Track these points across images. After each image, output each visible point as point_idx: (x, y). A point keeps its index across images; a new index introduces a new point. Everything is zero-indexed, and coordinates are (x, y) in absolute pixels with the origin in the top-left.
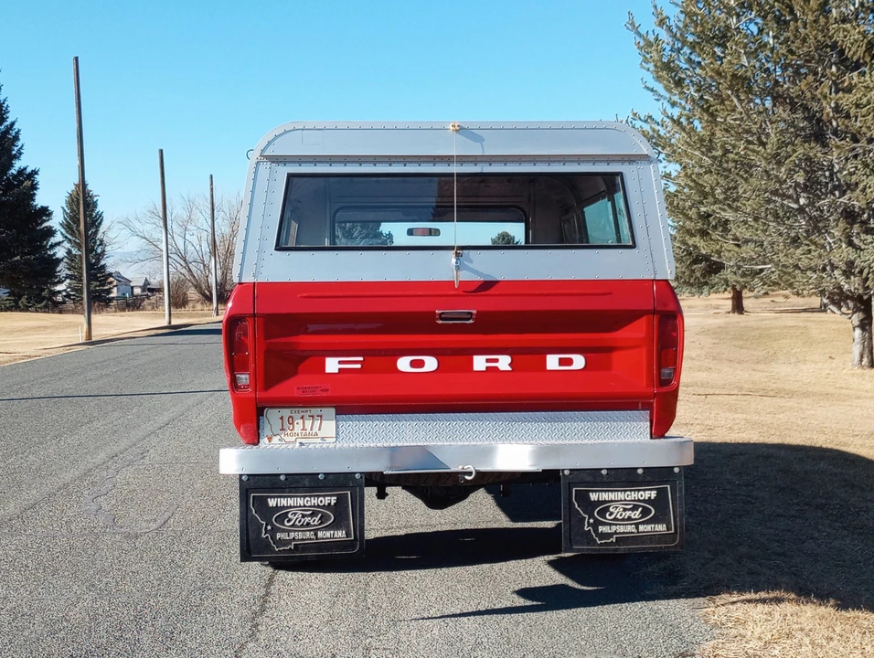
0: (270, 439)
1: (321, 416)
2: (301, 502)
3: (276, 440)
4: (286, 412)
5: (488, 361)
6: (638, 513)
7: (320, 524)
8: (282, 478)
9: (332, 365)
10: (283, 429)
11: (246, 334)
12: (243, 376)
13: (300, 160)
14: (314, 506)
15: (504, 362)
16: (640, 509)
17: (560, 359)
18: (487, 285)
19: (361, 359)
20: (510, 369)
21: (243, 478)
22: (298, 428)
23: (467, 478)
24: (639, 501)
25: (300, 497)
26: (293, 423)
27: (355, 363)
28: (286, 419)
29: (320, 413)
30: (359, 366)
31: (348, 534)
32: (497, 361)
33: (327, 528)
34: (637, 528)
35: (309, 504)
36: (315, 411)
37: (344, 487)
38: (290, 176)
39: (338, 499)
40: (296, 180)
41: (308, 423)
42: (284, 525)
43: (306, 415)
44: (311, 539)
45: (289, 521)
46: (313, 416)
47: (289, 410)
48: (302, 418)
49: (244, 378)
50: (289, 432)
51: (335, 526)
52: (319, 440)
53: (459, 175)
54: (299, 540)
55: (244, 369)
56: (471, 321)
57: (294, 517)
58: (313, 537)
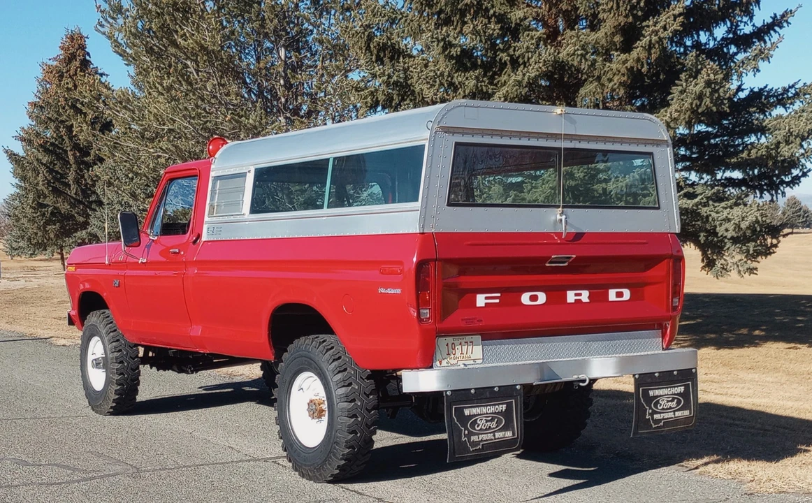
0: (441, 363)
1: (472, 342)
2: (484, 410)
3: (444, 363)
4: (450, 340)
5: (576, 295)
6: (675, 403)
7: (497, 427)
8: (473, 391)
9: (481, 300)
10: (449, 354)
11: (428, 276)
12: (425, 311)
13: (464, 131)
14: (493, 413)
15: (585, 296)
16: (676, 400)
17: (617, 293)
18: (578, 236)
19: (499, 295)
20: (588, 301)
21: (448, 393)
22: (458, 354)
23: (581, 384)
24: (675, 394)
25: (484, 406)
26: (454, 349)
27: (495, 298)
28: (450, 345)
29: (471, 340)
30: (497, 301)
31: (514, 434)
32: (580, 295)
33: (500, 430)
34: (674, 414)
35: (489, 412)
36: (468, 338)
37: (511, 397)
38: (457, 144)
39: (507, 407)
40: (461, 148)
41: (465, 348)
42: (475, 429)
43: (463, 342)
44: (492, 440)
45: (478, 426)
46: (467, 343)
47: (451, 338)
48: (460, 344)
49: (426, 313)
50: (452, 356)
51: (505, 429)
52: (472, 362)
53: (566, 149)
54: (485, 441)
55: (426, 304)
56: (566, 264)
57: (482, 423)
58: (493, 438)
